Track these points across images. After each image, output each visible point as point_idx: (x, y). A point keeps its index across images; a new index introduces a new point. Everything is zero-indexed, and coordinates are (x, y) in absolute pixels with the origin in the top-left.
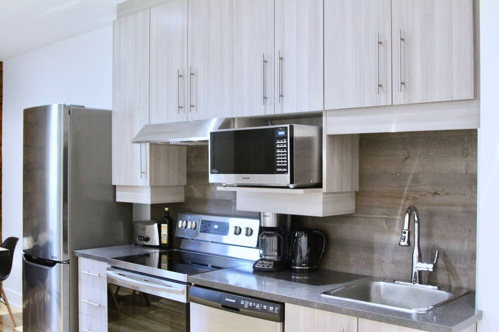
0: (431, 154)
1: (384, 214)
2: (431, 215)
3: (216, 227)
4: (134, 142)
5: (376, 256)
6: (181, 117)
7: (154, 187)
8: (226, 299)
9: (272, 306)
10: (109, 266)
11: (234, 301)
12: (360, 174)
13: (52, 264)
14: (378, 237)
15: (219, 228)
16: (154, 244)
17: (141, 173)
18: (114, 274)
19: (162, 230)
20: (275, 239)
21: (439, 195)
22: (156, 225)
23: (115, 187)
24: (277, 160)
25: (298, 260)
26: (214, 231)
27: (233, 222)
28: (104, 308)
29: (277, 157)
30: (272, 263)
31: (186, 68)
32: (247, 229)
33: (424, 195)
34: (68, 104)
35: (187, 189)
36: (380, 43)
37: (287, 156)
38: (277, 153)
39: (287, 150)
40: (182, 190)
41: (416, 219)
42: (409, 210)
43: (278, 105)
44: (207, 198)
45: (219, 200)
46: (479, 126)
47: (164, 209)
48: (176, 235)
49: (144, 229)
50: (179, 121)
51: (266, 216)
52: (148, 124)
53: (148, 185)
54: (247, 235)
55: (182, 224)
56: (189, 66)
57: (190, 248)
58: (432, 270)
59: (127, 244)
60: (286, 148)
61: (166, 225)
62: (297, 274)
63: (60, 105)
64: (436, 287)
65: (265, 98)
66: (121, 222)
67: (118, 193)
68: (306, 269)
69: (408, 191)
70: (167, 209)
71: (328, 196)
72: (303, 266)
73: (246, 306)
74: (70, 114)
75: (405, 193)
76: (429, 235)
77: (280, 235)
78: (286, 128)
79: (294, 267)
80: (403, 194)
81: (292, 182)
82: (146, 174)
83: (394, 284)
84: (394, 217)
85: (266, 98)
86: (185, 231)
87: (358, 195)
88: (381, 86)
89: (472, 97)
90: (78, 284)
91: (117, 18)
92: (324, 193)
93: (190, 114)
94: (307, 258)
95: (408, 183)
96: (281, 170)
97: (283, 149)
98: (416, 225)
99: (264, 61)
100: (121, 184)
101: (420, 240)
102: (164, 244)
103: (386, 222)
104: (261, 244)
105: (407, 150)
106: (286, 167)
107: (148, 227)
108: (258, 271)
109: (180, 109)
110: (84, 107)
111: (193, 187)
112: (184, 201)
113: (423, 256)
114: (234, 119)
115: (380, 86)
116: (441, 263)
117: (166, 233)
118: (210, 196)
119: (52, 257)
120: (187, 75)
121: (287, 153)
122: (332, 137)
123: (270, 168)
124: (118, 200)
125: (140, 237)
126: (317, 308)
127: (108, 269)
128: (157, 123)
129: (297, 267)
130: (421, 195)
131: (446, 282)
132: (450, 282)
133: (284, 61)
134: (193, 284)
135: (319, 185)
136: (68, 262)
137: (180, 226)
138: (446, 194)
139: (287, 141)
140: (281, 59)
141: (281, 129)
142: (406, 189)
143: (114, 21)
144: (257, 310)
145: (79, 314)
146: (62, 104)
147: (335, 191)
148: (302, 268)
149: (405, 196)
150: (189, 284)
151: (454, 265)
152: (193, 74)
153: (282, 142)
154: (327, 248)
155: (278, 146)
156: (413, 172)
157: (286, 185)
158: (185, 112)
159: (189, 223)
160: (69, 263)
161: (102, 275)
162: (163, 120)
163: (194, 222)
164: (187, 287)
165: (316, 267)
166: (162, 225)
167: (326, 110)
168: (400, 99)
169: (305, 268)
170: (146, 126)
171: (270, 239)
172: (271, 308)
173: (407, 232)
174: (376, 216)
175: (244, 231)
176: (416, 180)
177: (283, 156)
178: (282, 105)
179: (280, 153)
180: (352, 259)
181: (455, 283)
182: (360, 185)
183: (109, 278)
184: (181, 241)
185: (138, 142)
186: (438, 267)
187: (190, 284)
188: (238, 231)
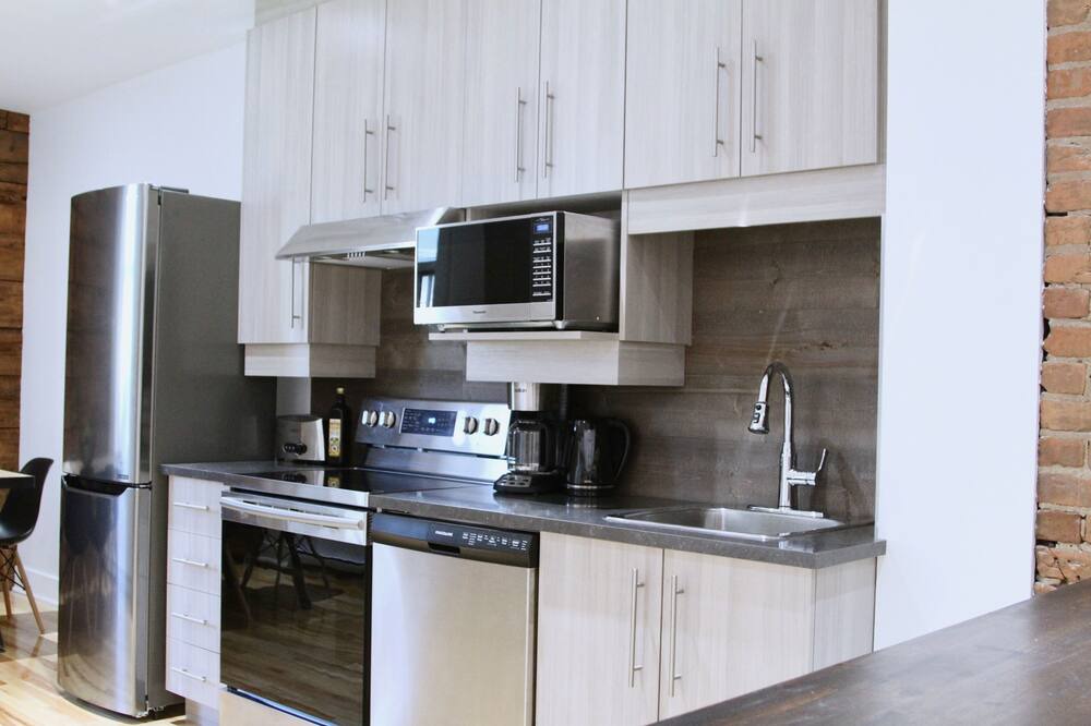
0: (819, 272)
1: (735, 386)
2: (818, 384)
3: (432, 420)
4: (279, 257)
5: (720, 465)
6: (368, 210)
7: (317, 345)
8: (438, 532)
9: (516, 539)
10: (227, 488)
11: (451, 534)
12: (694, 314)
13: (119, 488)
14: (724, 430)
15: (437, 422)
16: (315, 459)
17: (294, 317)
18: (236, 502)
19: (331, 430)
20: (535, 436)
21: (831, 346)
22: (319, 423)
23: (243, 346)
24: (535, 276)
25: (577, 473)
26: (428, 429)
27: (462, 412)
28: (216, 570)
29: (534, 271)
30: (529, 479)
31: (380, 118)
32: (489, 421)
33: (806, 348)
34: (157, 185)
35: (382, 354)
36: (721, 65)
37: (551, 269)
38: (535, 264)
39: (552, 258)
40: (372, 354)
41: (787, 388)
42: (770, 370)
43: (543, 183)
44: (420, 368)
45: (438, 371)
46: (884, 209)
47: (336, 392)
48: (357, 440)
49: (297, 431)
50: (365, 216)
51: (519, 390)
52: (308, 223)
53: (306, 340)
54: (487, 433)
55: (369, 417)
56: (386, 113)
57: (384, 464)
58: (814, 483)
59: (263, 460)
60: (551, 255)
61: (339, 421)
62: (576, 499)
63: (141, 187)
64: (821, 515)
65: (521, 169)
66: (254, 419)
67: (248, 359)
68: (592, 490)
69: (777, 342)
70: (340, 390)
71: (627, 348)
72: (588, 484)
73: (471, 543)
74: (160, 203)
75: (773, 345)
76: (813, 423)
77: (544, 426)
78: (551, 217)
79: (569, 486)
80: (770, 348)
81: (559, 316)
82: (303, 320)
83: (748, 512)
84: (753, 391)
85: (523, 170)
86: (375, 430)
87: (690, 352)
88: (722, 143)
89: (874, 160)
90: (166, 528)
91: (256, 25)
92: (621, 342)
93: (385, 203)
94: (595, 467)
95: (778, 327)
96: (540, 294)
97: (545, 255)
98: (788, 399)
99: (520, 102)
100: (256, 342)
101: (796, 431)
102: (334, 458)
103: (738, 401)
104: (513, 449)
105: (777, 266)
106: (550, 289)
107: (305, 425)
108: (503, 491)
109: (367, 194)
110: (187, 191)
111: (391, 348)
112: (373, 376)
113: (800, 460)
114: (465, 210)
115: (719, 142)
116: (832, 471)
117: (339, 437)
118: (422, 365)
119: (120, 476)
120: (381, 130)
121: (551, 263)
122: (638, 240)
123: (521, 292)
124: (249, 372)
125: (288, 445)
126: (594, 537)
127: (224, 494)
128: (324, 221)
129: (576, 487)
130: (801, 349)
131: (843, 507)
132: (848, 508)
133: (555, 101)
134: (379, 510)
135: (613, 327)
136: (149, 486)
137: (364, 421)
138: (843, 345)
139: (552, 241)
140: (551, 97)
141: (542, 220)
142: (775, 339)
143: (249, 32)
144: (491, 548)
145: (168, 586)
146: (146, 183)
147: (643, 339)
148: (585, 487)
149: (771, 351)
150: (370, 510)
151: (856, 475)
152: (393, 129)
153: (543, 244)
154: (633, 454)
155: (536, 251)
156: (787, 306)
157: (549, 324)
158: (376, 200)
159: (382, 415)
160: (150, 489)
161: (211, 507)
162: (335, 216)
163: (391, 414)
164: (368, 516)
165: (610, 487)
166: (332, 421)
167: (628, 190)
168: (753, 165)
169: (590, 487)
170: (304, 229)
171: (528, 435)
172: (515, 543)
173: (763, 406)
174: (722, 391)
175: (482, 427)
176: (791, 320)
177: (544, 270)
178: (550, 181)
179: (539, 264)
180: (676, 473)
181: (856, 510)
182: (693, 334)
183: (226, 511)
184: (367, 451)
185: (287, 257)
186: (829, 481)
187: (375, 511)
188: (472, 427)
